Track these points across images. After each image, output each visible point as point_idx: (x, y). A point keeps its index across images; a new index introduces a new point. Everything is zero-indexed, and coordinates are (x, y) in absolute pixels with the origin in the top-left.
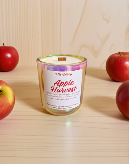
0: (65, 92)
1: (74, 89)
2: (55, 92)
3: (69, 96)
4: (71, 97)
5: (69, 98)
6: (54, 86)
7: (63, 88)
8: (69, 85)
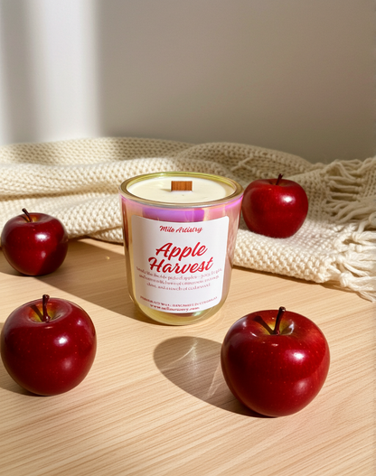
0: (182, 271)
1: (205, 265)
2: (158, 270)
3: (191, 281)
4: (197, 285)
5: (193, 286)
6: (155, 256)
7: (178, 262)
8: (193, 255)
